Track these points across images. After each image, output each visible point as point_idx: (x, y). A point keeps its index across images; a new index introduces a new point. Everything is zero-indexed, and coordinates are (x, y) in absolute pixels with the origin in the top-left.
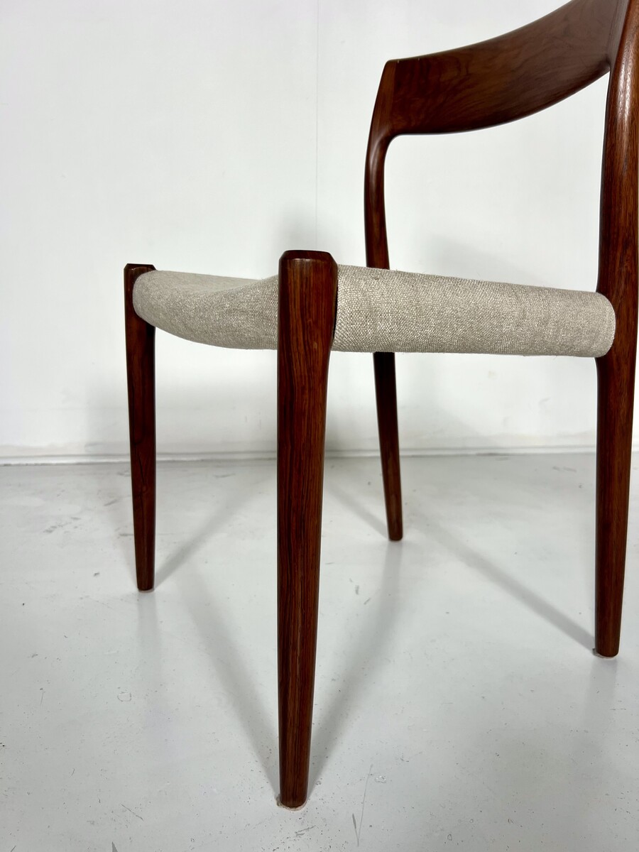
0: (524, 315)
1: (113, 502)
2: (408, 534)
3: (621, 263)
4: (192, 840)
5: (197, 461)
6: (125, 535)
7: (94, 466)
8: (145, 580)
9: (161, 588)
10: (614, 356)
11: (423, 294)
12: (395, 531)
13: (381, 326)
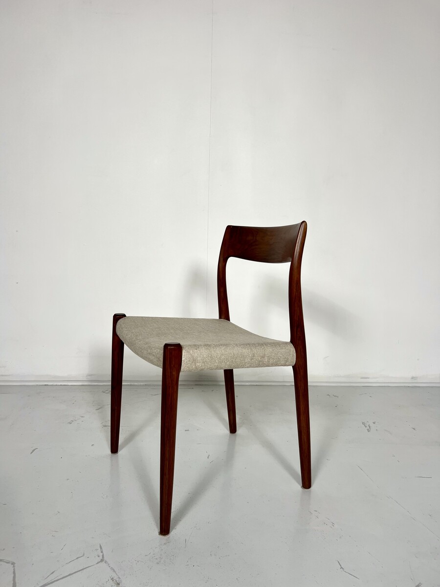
0: (254, 356)
1: (100, 408)
2: (239, 430)
3: (297, 334)
4: (128, 544)
5: (143, 385)
6: (105, 426)
7: (90, 387)
8: (114, 449)
9: (121, 452)
10: (297, 366)
11: (213, 352)
12: (233, 429)
13: (198, 364)
